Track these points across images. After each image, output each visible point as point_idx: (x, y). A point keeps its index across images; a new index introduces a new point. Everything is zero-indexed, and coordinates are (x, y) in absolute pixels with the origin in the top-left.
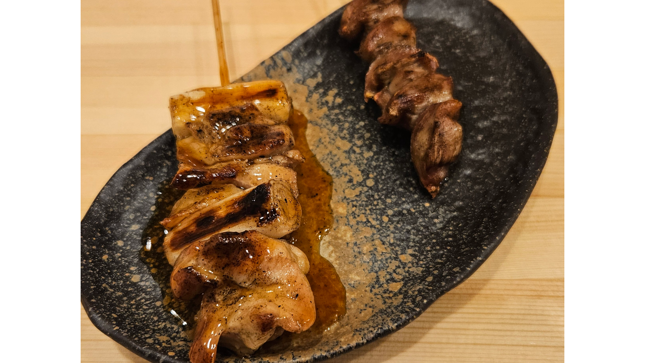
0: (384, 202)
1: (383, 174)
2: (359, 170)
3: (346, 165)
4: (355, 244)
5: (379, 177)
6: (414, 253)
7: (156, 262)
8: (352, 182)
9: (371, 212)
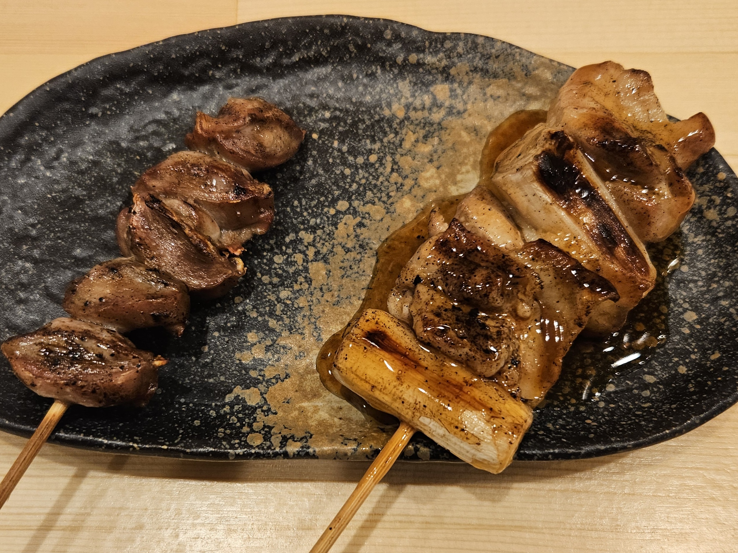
0: (353, 175)
1: (319, 202)
2: (337, 228)
3: (343, 247)
4: (431, 161)
5: (326, 203)
6: (385, 108)
7: (654, 317)
8: (360, 222)
9: (379, 177)
